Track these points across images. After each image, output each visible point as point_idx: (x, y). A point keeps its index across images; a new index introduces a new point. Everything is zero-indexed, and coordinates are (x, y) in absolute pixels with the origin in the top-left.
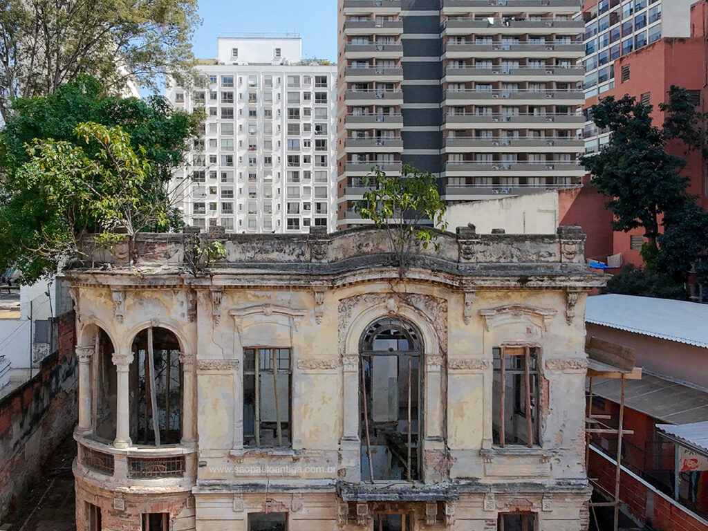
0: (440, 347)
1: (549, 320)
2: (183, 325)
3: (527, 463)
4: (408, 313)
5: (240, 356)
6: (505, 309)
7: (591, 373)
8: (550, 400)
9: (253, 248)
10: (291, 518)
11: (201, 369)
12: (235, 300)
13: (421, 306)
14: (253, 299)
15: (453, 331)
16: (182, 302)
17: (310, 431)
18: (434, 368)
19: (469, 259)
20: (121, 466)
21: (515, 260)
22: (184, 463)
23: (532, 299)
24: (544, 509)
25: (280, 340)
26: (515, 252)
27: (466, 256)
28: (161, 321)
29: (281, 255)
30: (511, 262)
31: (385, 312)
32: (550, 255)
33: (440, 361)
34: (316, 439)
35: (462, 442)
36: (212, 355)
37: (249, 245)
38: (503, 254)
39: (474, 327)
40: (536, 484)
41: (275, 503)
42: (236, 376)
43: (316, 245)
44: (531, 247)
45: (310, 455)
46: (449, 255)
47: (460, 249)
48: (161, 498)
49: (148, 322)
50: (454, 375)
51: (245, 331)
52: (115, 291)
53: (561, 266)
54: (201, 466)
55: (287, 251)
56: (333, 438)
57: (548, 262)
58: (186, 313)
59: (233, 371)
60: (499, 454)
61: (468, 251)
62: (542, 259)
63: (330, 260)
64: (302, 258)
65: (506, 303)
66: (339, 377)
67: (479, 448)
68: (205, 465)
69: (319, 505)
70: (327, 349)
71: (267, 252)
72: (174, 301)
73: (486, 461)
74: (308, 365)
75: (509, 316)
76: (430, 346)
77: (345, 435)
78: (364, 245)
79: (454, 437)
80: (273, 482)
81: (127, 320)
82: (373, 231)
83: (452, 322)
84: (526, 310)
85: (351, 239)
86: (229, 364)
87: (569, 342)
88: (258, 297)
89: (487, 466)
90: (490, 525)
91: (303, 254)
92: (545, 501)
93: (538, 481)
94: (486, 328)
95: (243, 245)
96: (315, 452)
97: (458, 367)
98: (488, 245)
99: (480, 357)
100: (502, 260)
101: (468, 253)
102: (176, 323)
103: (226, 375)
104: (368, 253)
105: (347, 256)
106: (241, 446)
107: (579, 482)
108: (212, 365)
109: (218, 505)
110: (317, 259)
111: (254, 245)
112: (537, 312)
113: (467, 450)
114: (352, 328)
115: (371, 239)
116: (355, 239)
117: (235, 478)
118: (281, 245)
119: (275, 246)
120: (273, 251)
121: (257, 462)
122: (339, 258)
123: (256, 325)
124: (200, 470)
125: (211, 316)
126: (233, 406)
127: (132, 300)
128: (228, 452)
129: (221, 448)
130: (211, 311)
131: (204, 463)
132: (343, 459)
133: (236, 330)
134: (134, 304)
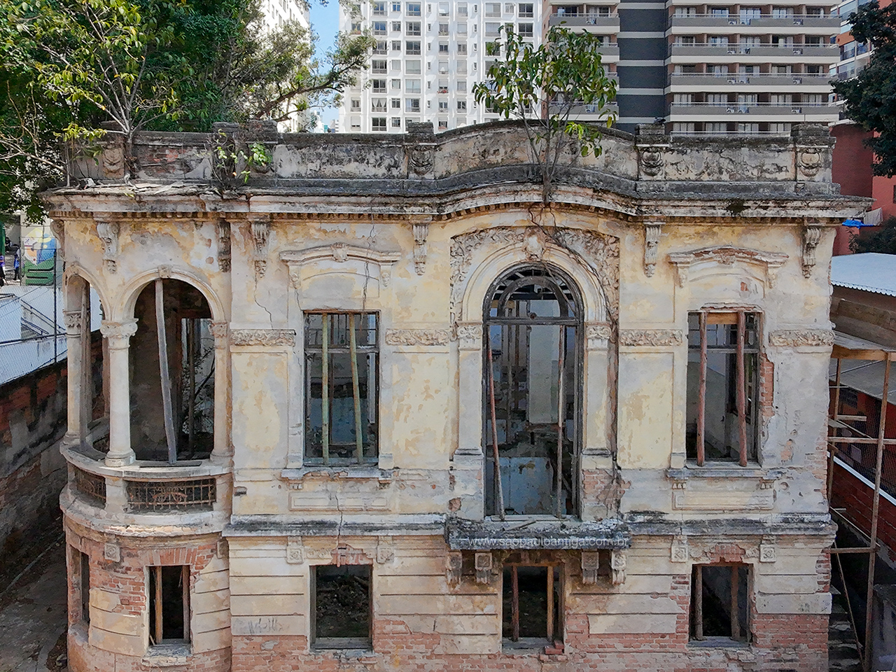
0: (608, 312)
1: (775, 271)
2: (212, 276)
3: (737, 490)
4: (558, 259)
5: (297, 325)
6: (707, 252)
7: (838, 352)
8: (775, 393)
9: (319, 156)
10: (375, 573)
11: (237, 345)
12: (291, 237)
13: (579, 247)
14: (317, 235)
15: (627, 286)
16: (210, 240)
17: (407, 440)
18: (598, 343)
19: (653, 175)
20: (116, 493)
21: (725, 177)
22: (214, 488)
23: (751, 237)
24: (763, 560)
26: (725, 164)
27: (649, 170)
28: (174, 270)
29: (363, 166)
30: (719, 180)
31: (522, 257)
32: (780, 169)
33: (607, 333)
34: (415, 452)
35: (639, 458)
36: (253, 323)
37: (312, 151)
38: (707, 168)
39: (660, 280)
40: (751, 522)
41: (351, 551)
42: (291, 356)
43: (415, 152)
44: (750, 156)
45: (405, 477)
46: (623, 168)
47: (639, 159)
48: (175, 542)
49: (153, 271)
50: (628, 355)
51: (305, 285)
52: (101, 222)
53: (796, 187)
54: (238, 494)
55: (372, 161)
56: (442, 451)
57: (776, 180)
58: (215, 258)
59: (286, 347)
60: (695, 476)
61: (652, 163)
62: (768, 176)
63: (438, 175)
64: (395, 172)
65: (709, 243)
66: (452, 358)
67: (665, 466)
68: (245, 493)
69: (419, 553)
70: (433, 314)
71: (340, 162)
72: (196, 239)
73: (675, 486)
74: (403, 339)
75: (714, 264)
76: (593, 310)
77: (460, 447)
78: (492, 152)
79: (627, 450)
80: (348, 519)
81: (122, 268)
82: (504, 130)
83: (625, 273)
84: (741, 255)
85: (471, 143)
86: (281, 336)
87: (806, 304)
88: (325, 232)
89: (677, 494)
90: (680, 583)
91: (396, 166)
92: (765, 547)
93: (755, 517)
94: (678, 282)
95: (303, 150)
96: (414, 472)
97: (634, 343)
98: (684, 153)
99: (668, 328)
100: (705, 177)
101: (652, 166)
102: (199, 273)
103: (276, 354)
104: (497, 165)
105: (465, 169)
106: (300, 464)
107: (817, 518)
108: (253, 338)
109: (261, 554)
110: (416, 172)
111: (320, 150)
112: (756, 257)
113: (646, 469)
114: (472, 281)
115: (502, 142)
116: (477, 143)
117: (290, 513)
118: (363, 152)
119: (353, 152)
120: (350, 161)
121: (324, 488)
122: (452, 171)
123: (323, 276)
124: (236, 500)
125: (252, 262)
126: (287, 402)
127: (129, 237)
128: (278, 473)
129: (268, 466)
130: (252, 253)
131: (242, 490)
132: (458, 484)
133: (291, 284)
134: (133, 243)
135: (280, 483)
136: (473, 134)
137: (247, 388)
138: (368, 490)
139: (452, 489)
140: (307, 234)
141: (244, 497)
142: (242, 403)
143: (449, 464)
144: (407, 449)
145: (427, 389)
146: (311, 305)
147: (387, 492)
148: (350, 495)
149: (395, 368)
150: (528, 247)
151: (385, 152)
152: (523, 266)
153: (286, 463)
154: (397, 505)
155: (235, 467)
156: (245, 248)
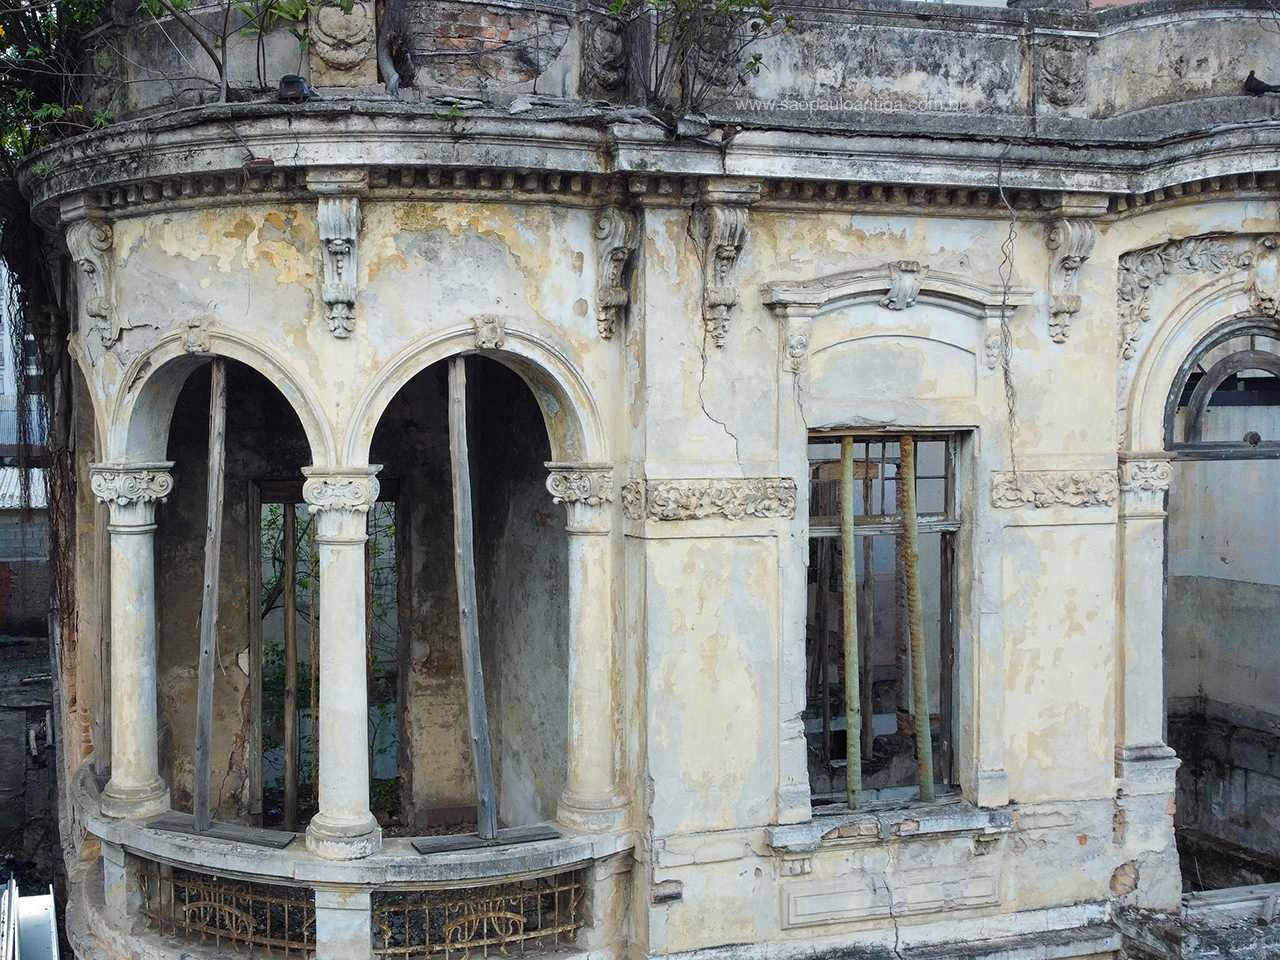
2: (584, 347)
5: (796, 467)
9: (841, 53)
11: (665, 519)
12: (784, 247)
14: (843, 243)
16: (580, 256)
17: (1031, 735)
25: (936, 401)
29: (935, 83)
31: (1241, 305)
34: (1047, 761)
36: (703, 461)
37: (825, 40)
42: (785, 544)
43: (1053, 52)
45: (1029, 823)
49: (460, 329)
51: (816, 367)
52: (328, 195)
54: (662, 900)
55: (955, 70)
58: (592, 302)
59: (777, 522)
63: (1093, 109)
64: (1002, 99)
66: (1111, 534)
68: (680, 896)
70: (1083, 436)
71: (887, 70)
72: (555, 252)
74: (1028, 494)
77: (1129, 743)
78: (1194, 63)
80: (911, 935)
81: (365, 324)
85: (1155, 41)
86: (766, 495)
88: (861, 237)
91: (1004, 84)
95: (808, 37)
96: (1048, 809)
102: (558, 337)
103: (752, 539)
104: (1203, 92)
105: (1142, 99)
106: (805, 811)
108: (706, 501)
110: (1054, 100)
114: (1149, 360)
115: (1212, 43)
116: (1167, 42)
117: (783, 935)
118: (936, 48)
119: (915, 47)
120: (907, 69)
121: (857, 865)
122: (1118, 102)
123: (855, 345)
124: (658, 913)
125: (694, 310)
126: (775, 658)
127: (390, 241)
128: (756, 837)
129: (731, 823)
130: (696, 288)
131: (670, 890)
132: (1131, 828)
133: (788, 364)
134: (401, 258)
135: (756, 862)
136: (1160, 20)
137: (682, 627)
138: (950, 860)
139: (1119, 841)
140: (820, 240)
141: (676, 905)
142: (672, 666)
143: (1115, 783)
144: (1031, 756)
145: (1071, 609)
146: (828, 416)
147: (992, 860)
148: (916, 876)
149: (1008, 564)
150: (1258, 282)
151: (983, 52)
152: (1238, 326)
153: (772, 812)
154: (1012, 890)
155: (657, 833)
156: (678, 274)
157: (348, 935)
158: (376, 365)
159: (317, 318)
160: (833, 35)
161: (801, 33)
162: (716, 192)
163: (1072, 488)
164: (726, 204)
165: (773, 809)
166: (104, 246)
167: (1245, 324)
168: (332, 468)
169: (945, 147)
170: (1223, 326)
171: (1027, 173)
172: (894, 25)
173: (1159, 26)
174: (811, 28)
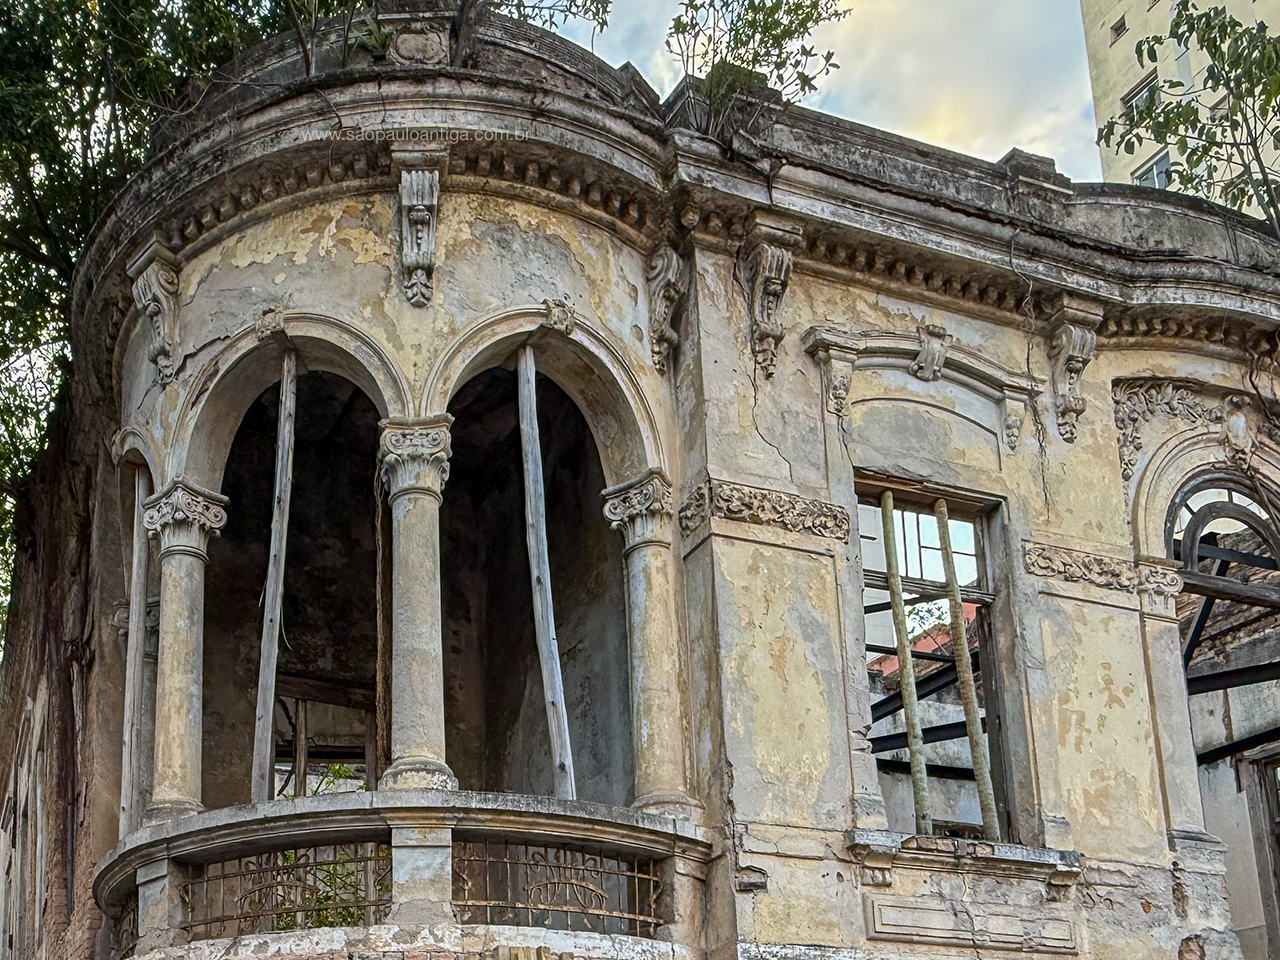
2: (641, 365)
5: (846, 496)
11: (727, 517)
12: (820, 309)
14: (870, 315)
16: (635, 288)
17: (1086, 792)
25: (966, 465)
28: (577, 319)
31: (1217, 455)
34: (1104, 821)
36: (758, 475)
42: (842, 563)
43: (1034, 200)
45: (1095, 877)
49: (533, 308)
51: (857, 415)
54: (747, 888)
56: (1155, 825)
58: (646, 329)
59: (832, 544)
68: (762, 886)
72: (613, 275)
74: (1057, 564)
77: (1176, 826)
81: (444, 296)
82: (1167, 209)
85: (1117, 216)
86: (821, 511)
88: (887, 314)
96: (1112, 867)
102: (620, 351)
103: (810, 553)
108: (767, 504)
114: (1147, 481)
117: (869, 945)
121: (935, 889)
123: (889, 404)
124: (744, 902)
125: (744, 344)
126: (840, 671)
127: (465, 228)
128: (837, 841)
129: (811, 822)
130: (745, 324)
131: (755, 878)
132: (1191, 902)
133: (832, 404)
134: (477, 241)
135: (837, 867)
136: (1120, 201)
137: (751, 624)
138: (1024, 900)
139: (1183, 915)
140: (852, 308)
141: (761, 895)
142: (743, 658)
143: (1170, 856)
144: (1089, 813)
145: (1109, 682)
146: (872, 461)
147: (1064, 909)
148: (993, 908)
149: (1046, 627)
150: (1230, 435)
151: (975, 194)
152: (1217, 475)
153: (849, 819)
154: (1086, 941)
155: (738, 816)
156: (728, 310)
157: (427, 874)
158: (453, 332)
159: (394, 291)
160: (847, 152)
161: (820, 144)
162: (765, 225)
163: (1096, 569)
164: (773, 240)
165: (849, 817)
166: (171, 288)
167: (1222, 475)
168: (411, 418)
169: (963, 220)
170: (1204, 472)
171: (1033, 265)
172: (898, 155)
173: (1119, 206)
174: (828, 142)
